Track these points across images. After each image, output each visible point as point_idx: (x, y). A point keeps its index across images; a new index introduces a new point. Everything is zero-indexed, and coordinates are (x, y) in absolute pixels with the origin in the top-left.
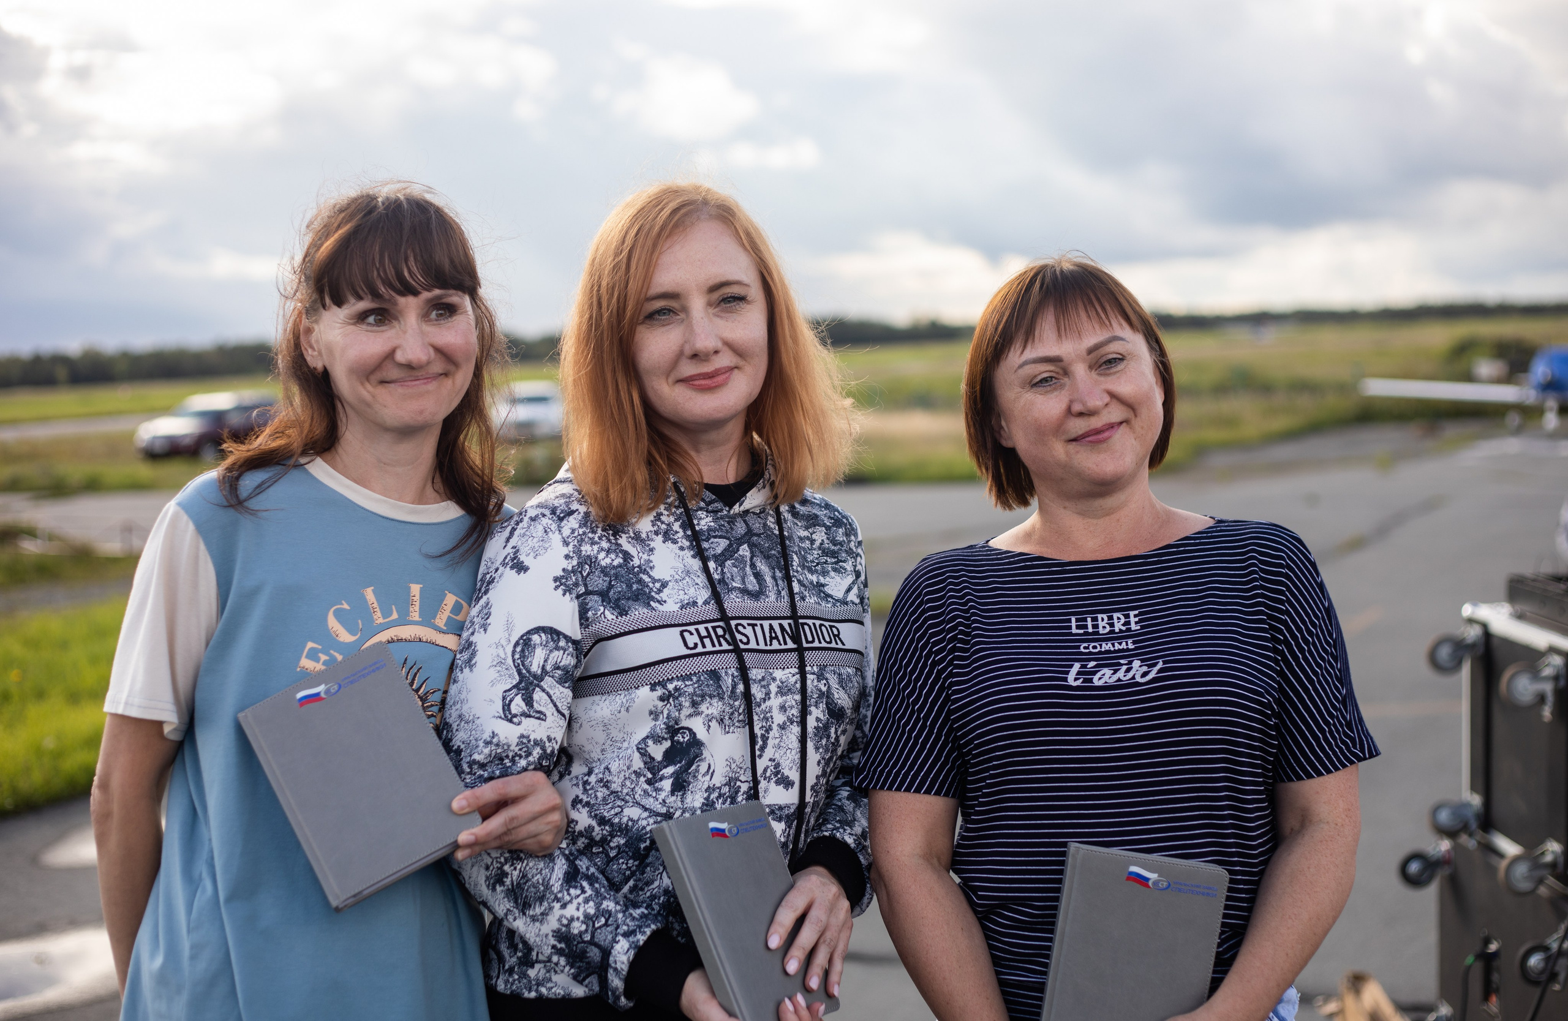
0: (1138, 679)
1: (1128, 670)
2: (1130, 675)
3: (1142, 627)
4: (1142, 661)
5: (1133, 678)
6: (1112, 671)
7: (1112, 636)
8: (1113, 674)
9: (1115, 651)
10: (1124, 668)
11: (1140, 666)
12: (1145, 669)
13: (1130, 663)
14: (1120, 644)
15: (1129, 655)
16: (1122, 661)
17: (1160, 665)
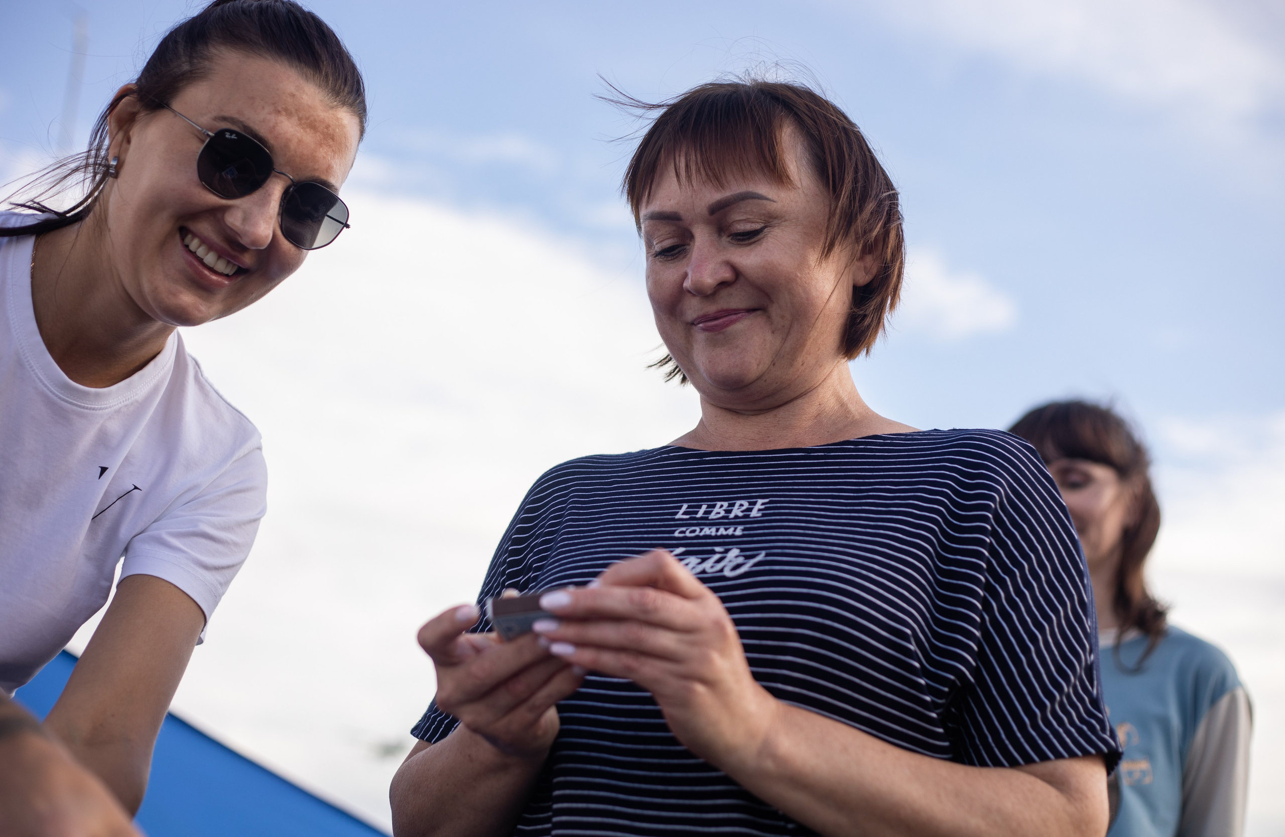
0: (727, 573)
1: (719, 561)
2: (719, 566)
3: (764, 515)
4: (742, 550)
5: (722, 570)
6: (699, 560)
7: (724, 522)
8: (700, 563)
9: (716, 537)
10: (717, 556)
11: (737, 557)
12: (741, 560)
13: (727, 551)
14: (726, 529)
15: (728, 542)
16: (717, 549)
17: (761, 557)
